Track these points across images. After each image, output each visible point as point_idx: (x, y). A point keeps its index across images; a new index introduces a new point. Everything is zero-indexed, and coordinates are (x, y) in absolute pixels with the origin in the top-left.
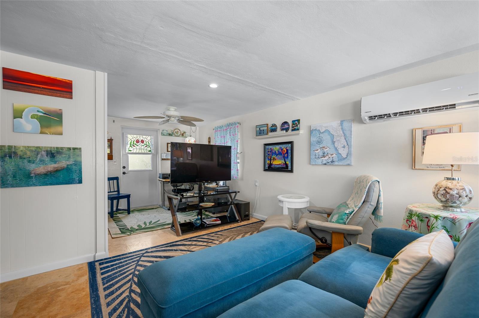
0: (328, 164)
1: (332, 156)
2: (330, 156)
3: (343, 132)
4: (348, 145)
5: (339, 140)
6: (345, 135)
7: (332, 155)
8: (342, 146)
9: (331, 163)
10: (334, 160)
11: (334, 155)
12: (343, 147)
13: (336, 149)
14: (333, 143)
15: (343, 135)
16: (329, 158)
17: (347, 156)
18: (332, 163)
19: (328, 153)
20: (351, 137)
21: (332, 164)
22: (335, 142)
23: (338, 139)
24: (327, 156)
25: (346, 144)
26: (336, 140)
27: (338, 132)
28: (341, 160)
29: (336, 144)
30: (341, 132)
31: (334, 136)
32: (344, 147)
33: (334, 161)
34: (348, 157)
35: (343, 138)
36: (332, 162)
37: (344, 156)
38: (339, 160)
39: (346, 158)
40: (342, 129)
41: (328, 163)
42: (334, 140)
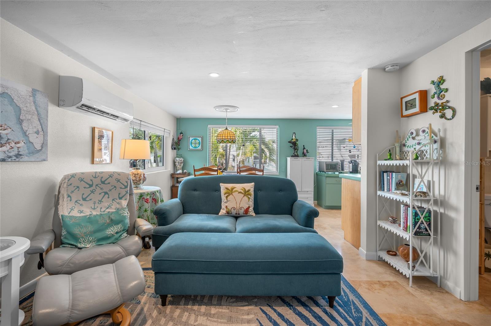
0: (10, 160)
1: (18, 145)
2: (13, 144)
3: (36, 109)
4: (43, 130)
5: (30, 120)
6: (38, 114)
7: (18, 143)
8: (35, 130)
9: (14, 158)
10: (20, 153)
11: (21, 144)
12: (35, 133)
13: (25, 133)
14: (20, 122)
15: (36, 112)
16: (12, 148)
17: (42, 147)
18: (17, 158)
19: (8, 139)
20: (47, 120)
21: (17, 160)
22: (22, 121)
23: (29, 117)
24: (7, 145)
25: (40, 130)
26: (24, 118)
27: (28, 105)
28: (33, 153)
29: (25, 124)
30: (34, 108)
31: (20, 109)
32: (37, 133)
33: (21, 155)
34: (43, 149)
35: (36, 117)
36: (18, 155)
37: (38, 147)
38: (29, 153)
39: (41, 150)
40: (34, 102)
41: (10, 157)
42: (21, 118)
